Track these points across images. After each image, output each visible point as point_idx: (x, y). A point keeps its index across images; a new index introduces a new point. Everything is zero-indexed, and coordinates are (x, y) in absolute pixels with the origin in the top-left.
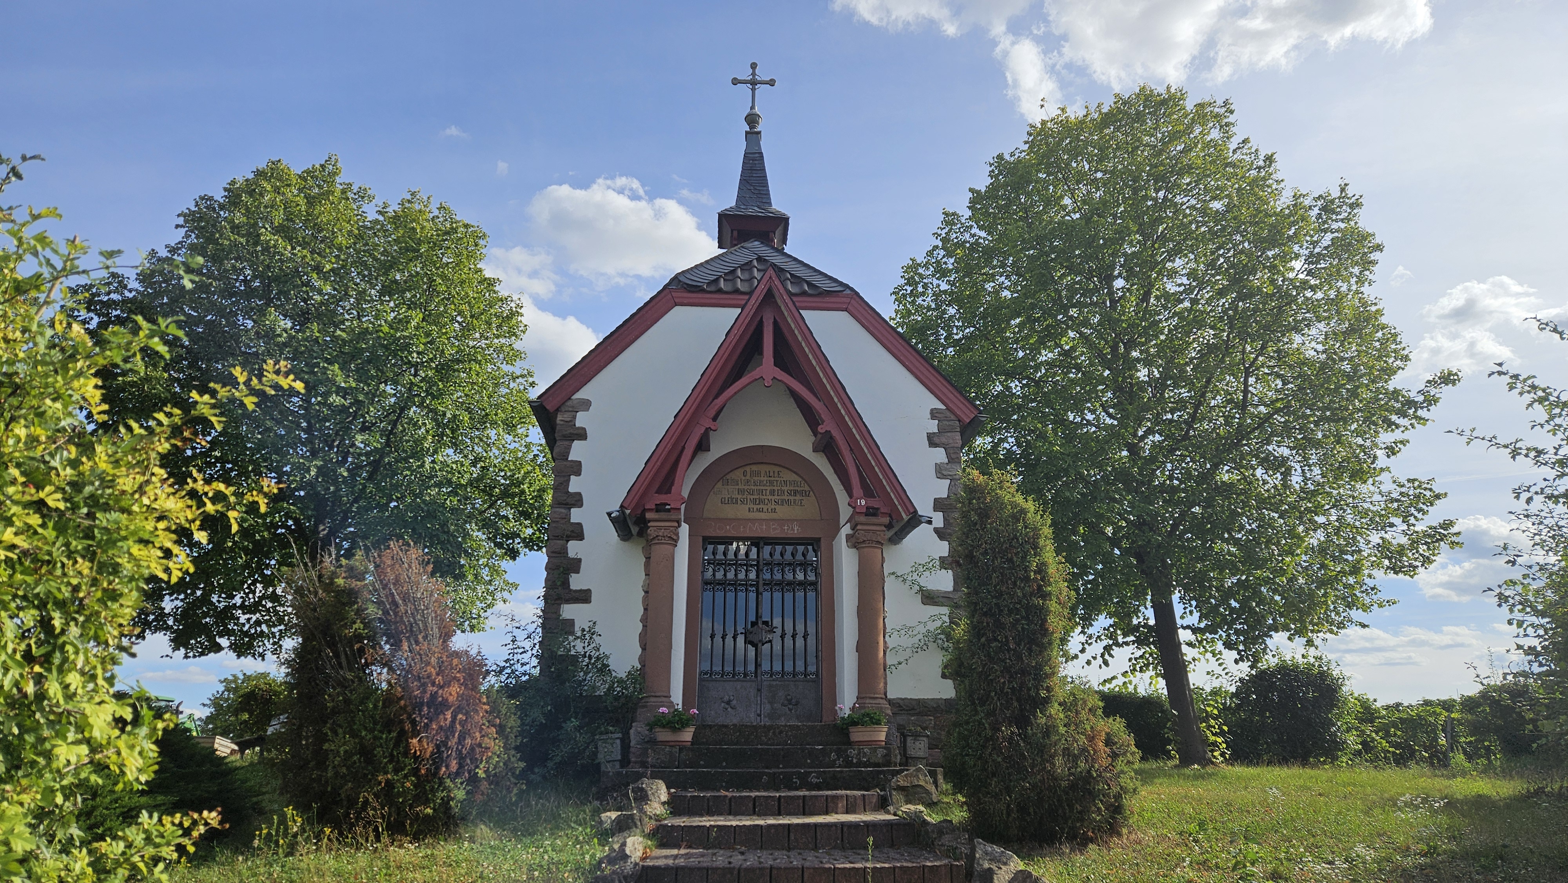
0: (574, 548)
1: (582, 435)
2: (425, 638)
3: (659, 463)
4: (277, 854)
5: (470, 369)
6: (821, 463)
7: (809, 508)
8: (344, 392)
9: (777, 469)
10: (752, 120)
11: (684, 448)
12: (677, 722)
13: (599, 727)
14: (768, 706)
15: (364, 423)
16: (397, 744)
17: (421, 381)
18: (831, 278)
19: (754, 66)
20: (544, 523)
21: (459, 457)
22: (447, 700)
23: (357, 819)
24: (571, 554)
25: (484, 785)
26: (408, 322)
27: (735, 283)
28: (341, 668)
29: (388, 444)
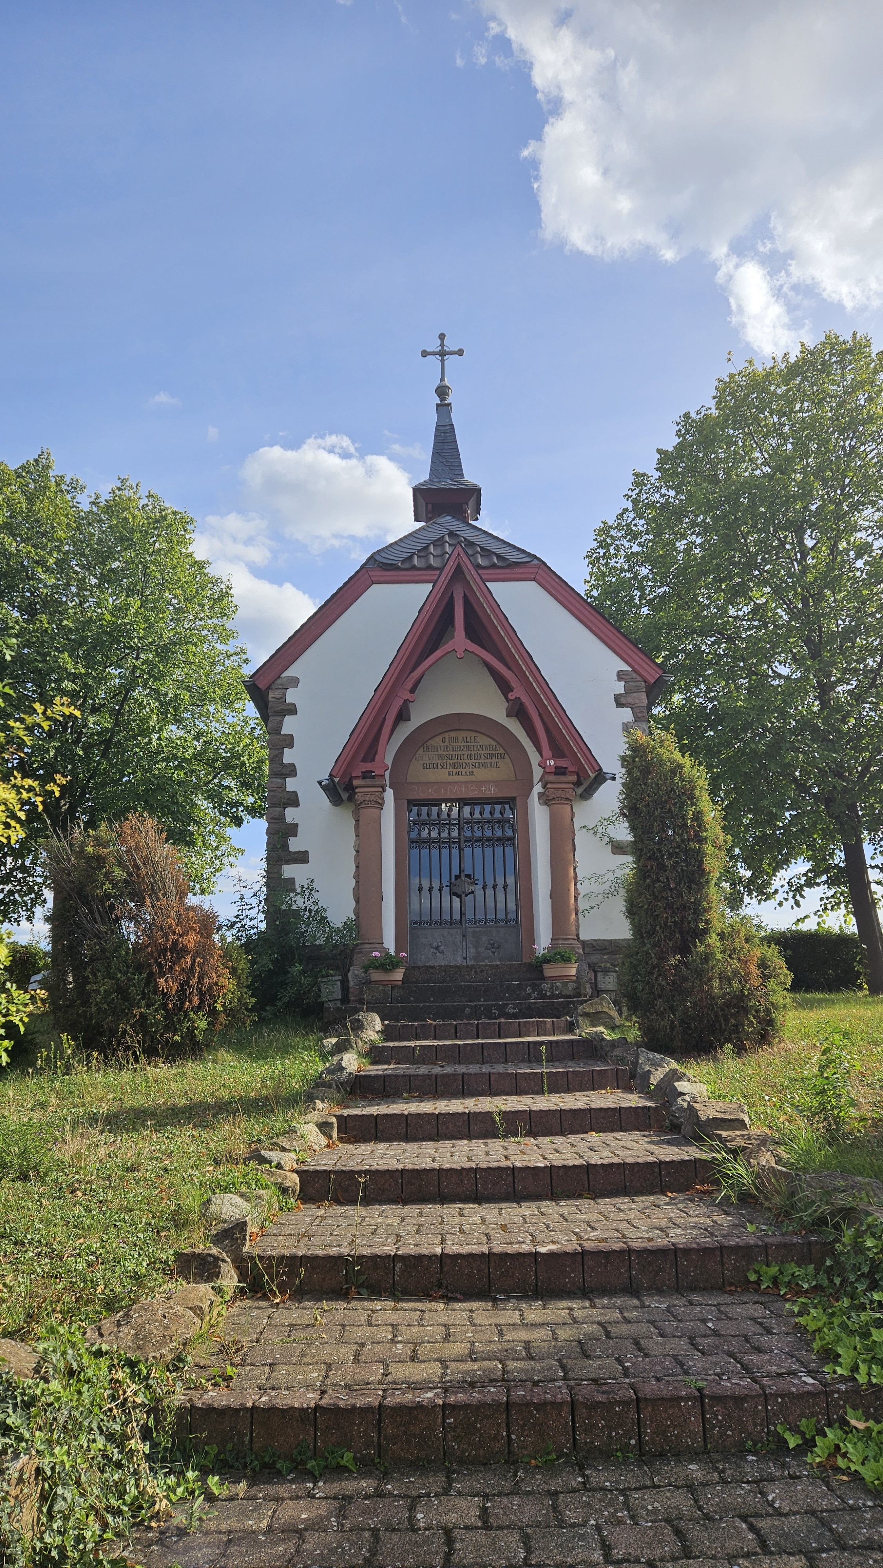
0: (291, 815)
1: (292, 710)
2: (164, 895)
3: (362, 735)
4: (56, 1073)
5: (188, 651)
6: (515, 728)
7: (503, 770)
8: (74, 678)
9: (473, 734)
10: (442, 391)
11: (385, 719)
12: (388, 964)
13: (321, 971)
14: (473, 950)
15: (93, 705)
16: (147, 984)
17: (143, 664)
18: (519, 549)
19: (442, 337)
20: (264, 792)
21: (181, 733)
22: (186, 946)
23: (118, 1045)
24: (289, 820)
25: (222, 1018)
26: (127, 610)
27: (428, 560)
28: (96, 923)
29: (117, 724)
